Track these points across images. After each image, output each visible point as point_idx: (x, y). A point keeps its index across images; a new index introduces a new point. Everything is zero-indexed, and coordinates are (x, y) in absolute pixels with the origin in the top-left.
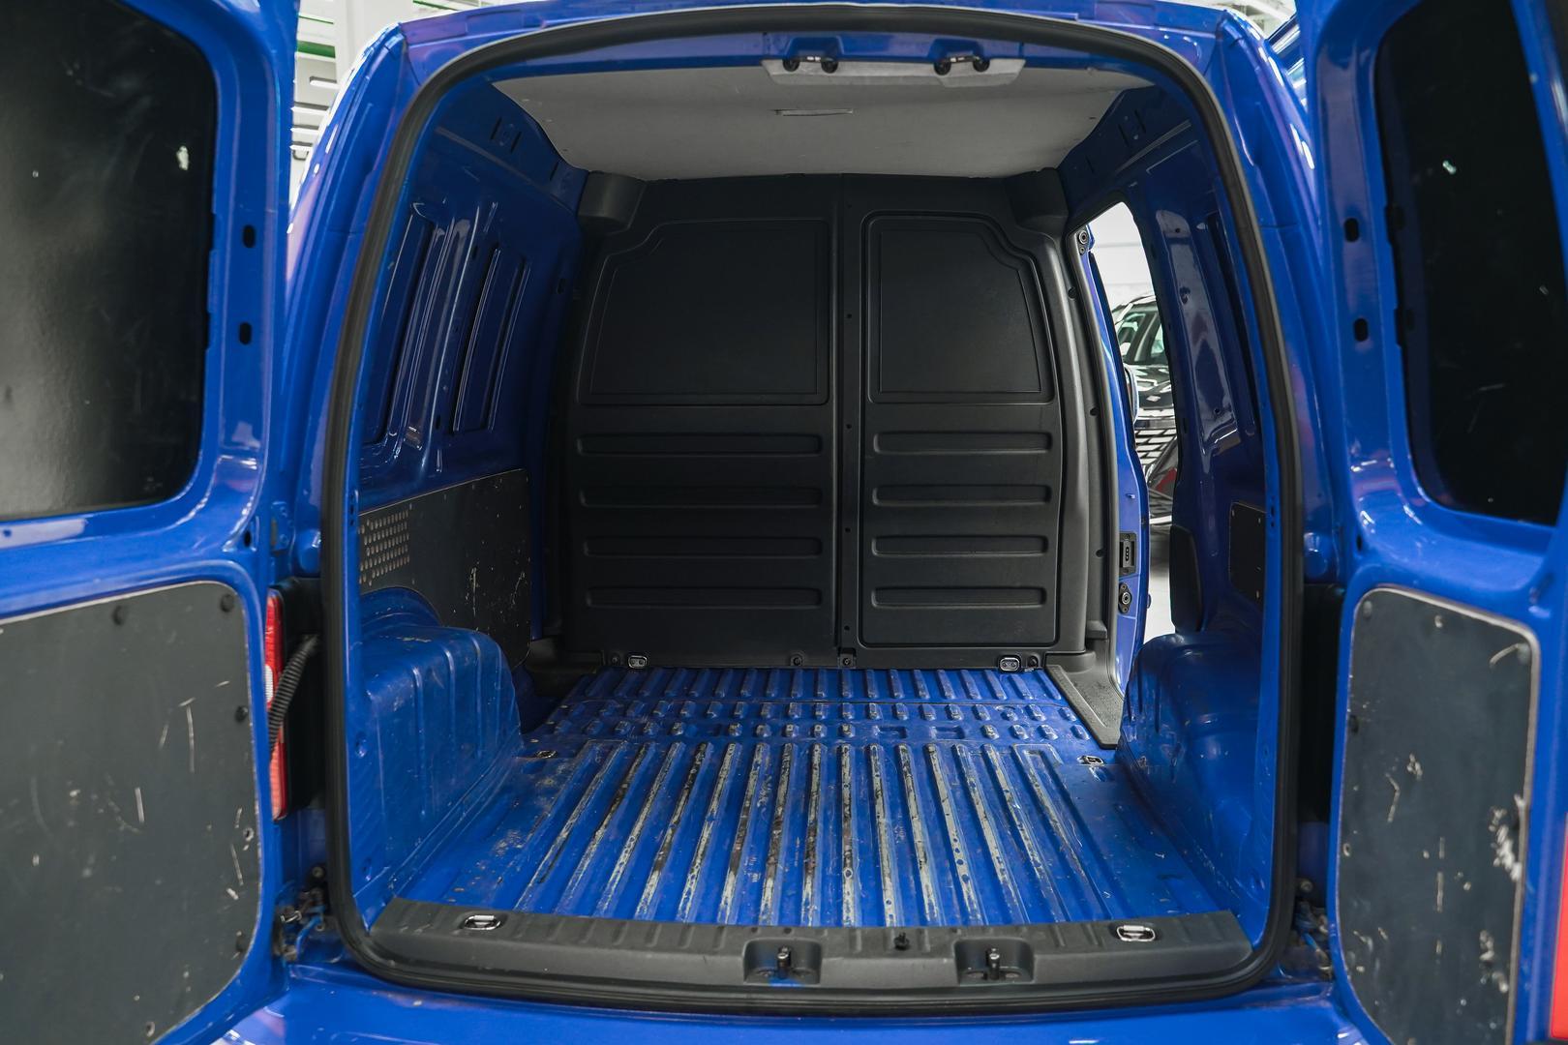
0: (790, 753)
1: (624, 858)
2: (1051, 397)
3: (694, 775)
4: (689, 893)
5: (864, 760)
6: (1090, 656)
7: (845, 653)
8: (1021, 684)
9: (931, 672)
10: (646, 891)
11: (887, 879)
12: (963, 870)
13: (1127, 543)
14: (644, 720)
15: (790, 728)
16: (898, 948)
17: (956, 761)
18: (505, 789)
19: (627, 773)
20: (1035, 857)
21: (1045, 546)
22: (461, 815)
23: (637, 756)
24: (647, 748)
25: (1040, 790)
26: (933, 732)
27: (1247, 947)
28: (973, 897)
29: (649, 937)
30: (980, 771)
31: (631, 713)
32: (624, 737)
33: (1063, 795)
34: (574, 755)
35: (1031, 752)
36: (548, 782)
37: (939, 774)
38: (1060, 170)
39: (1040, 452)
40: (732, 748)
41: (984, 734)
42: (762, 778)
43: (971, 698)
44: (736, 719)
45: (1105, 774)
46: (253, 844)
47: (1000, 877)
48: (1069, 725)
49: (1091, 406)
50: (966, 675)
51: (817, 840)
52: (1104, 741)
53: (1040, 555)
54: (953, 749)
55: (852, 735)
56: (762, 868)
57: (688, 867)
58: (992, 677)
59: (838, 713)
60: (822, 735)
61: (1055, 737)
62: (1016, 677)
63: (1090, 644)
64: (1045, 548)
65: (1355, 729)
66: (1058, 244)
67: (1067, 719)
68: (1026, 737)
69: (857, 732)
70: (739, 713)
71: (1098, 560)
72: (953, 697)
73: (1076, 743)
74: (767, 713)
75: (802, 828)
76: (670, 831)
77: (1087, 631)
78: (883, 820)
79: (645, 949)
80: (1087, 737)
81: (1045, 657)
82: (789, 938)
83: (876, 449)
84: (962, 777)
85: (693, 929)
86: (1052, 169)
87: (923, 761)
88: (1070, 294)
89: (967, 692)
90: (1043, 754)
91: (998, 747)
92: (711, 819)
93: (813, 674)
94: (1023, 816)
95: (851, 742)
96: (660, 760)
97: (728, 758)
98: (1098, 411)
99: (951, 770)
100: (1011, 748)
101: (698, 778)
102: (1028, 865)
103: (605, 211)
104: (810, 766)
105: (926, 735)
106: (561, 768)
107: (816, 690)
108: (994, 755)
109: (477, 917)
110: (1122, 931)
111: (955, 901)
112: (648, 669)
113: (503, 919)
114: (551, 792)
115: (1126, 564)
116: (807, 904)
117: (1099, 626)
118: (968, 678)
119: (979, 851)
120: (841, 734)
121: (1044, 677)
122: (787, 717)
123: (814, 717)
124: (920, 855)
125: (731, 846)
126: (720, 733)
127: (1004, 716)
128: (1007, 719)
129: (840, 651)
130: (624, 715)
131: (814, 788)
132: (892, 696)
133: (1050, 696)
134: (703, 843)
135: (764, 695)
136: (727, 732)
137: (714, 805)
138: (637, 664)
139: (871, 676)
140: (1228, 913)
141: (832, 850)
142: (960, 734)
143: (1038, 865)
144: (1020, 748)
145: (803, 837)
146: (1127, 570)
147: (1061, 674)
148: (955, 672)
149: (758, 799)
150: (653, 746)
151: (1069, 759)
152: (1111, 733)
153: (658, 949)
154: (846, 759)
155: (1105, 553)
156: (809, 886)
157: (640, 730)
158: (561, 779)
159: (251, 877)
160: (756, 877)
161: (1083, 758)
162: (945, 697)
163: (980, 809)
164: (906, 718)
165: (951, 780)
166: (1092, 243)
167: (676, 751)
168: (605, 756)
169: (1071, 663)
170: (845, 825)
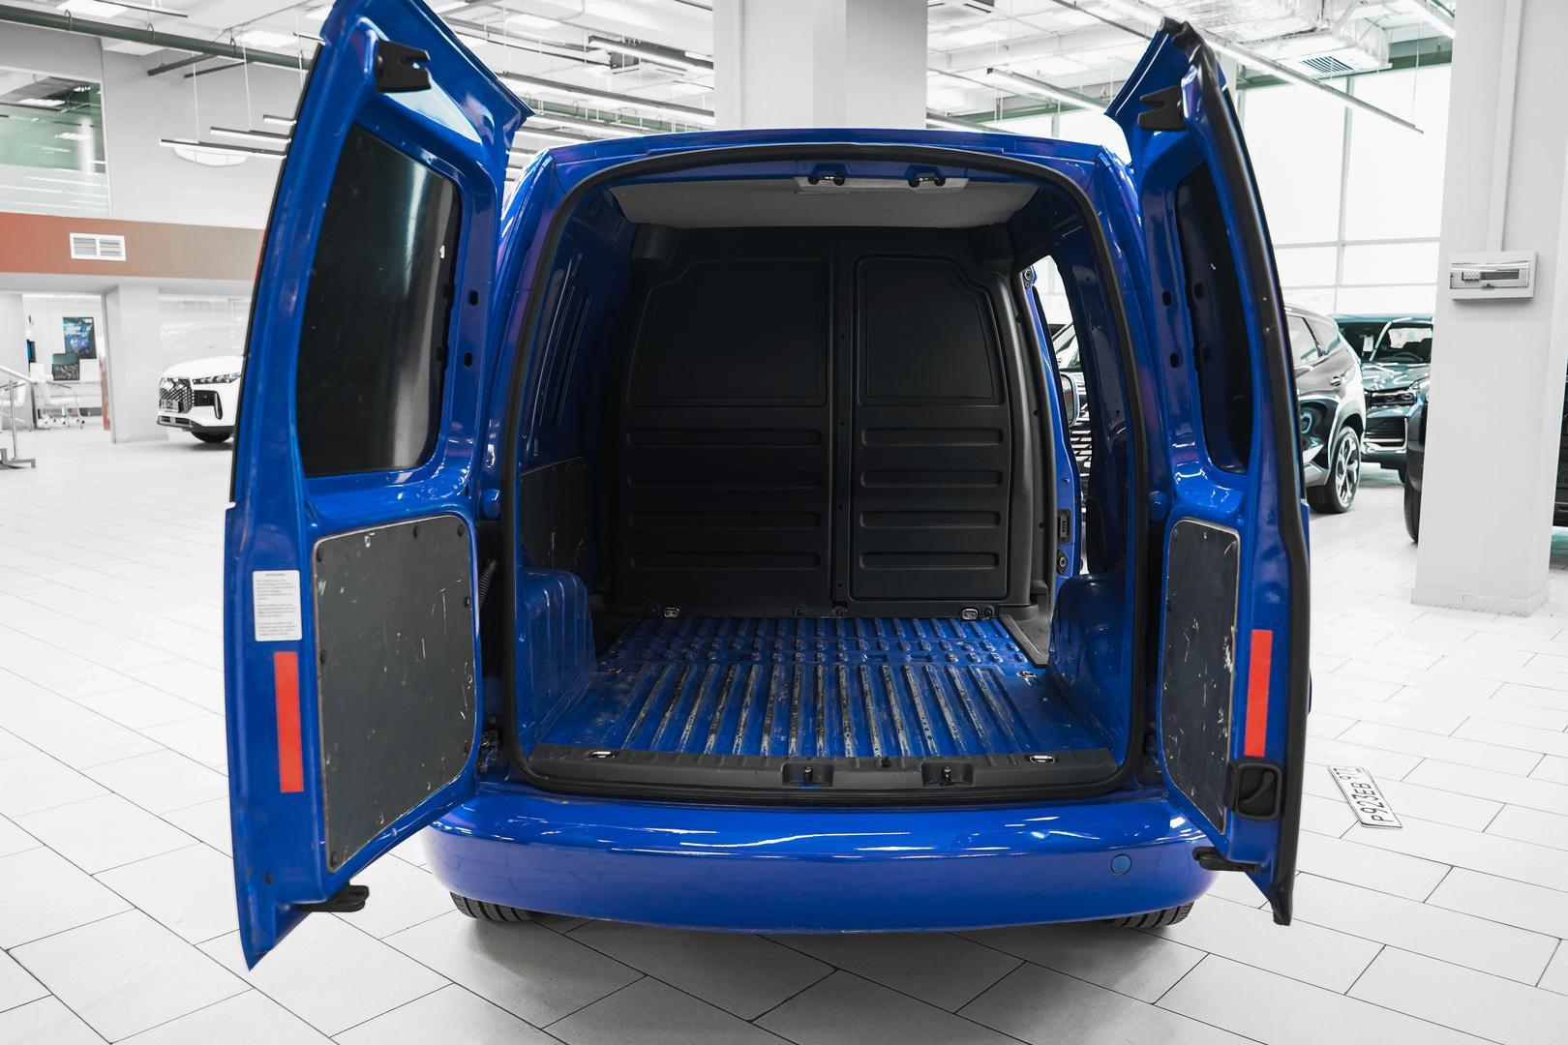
0: (800, 670)
1: (688, 727)
2: (1002, 400)
3: (730, 683)
4: (738, 745)
5: (856, 675)
6: (1034, 608)
7: (838, 605)
8: (978, 628)
9: (907, 621)
10: (708, 744)
11: (876, 738)
12: (928, 733)
13: (1063, 518)
14: (685, 650)
15: (798, 655)
16: (884, 766)
17: (925, 675)
18: (590, 691)
19: (679, 681)
20: (979, 726)
21: (998, 520)
22: (567, 702)
23: (685, 671)
24: (691, 667)
25: (986, 690)
26: (909, 658)
27: (1114, 766)
28: (934, 746)
29: (718, 760)
30: (942, 679)
31: (673, 646)
32: (672, 661)
33: (1003, 693)
34: (637, 671)
35: (982, 669)
36: (622, 686)
37: (912, 682)
38: (1007, 224)
39: (992, 444)
40: (755, 667)
41: (948, 659)
42: (780, 685)
43: (937, 636)
44: (756, 650)
45: (1035, 682)
46: (472, 685)
47: (954, 737)
48: (1013, 653)
49: (1034, 409)
50: (935, 622)
51: (824, 718)
52: (1038, 662)
53: (993, 527)
54: (924, 668)
55: (846, 660)
56: (787, 733)
57: (735, 732)
58: (955, 624)
59: (835, 647)
60: (823, 660)
61: (1002, 661)
62: (974, 624)
63: (1034, 599)
64: (998, 521)
65: (1169, 610)
66: (1007, 281)
67: (1013, 650)
68: (979, 661)
69: (850, 658)
70: (757, 646)
71: (1041, 531)
72: (924, 636)
73: (1016, 665)
74: (779, 645)
75: (813, 711)
76: (718, 714)
77: (1032, 587)
78: (871, 708)
79: (716, 767)
80: (1026, 660)
81: (998, 608)
82: (810, 762)
83: (864, 442)
84: (930, 684)
85: (746, 759)
86: (1001, 224)
87: (900, 675)
88: (1017, 319)
89: (935, 633)
90: (990, 670)
91: (957, 666)
92: (747, 707)
93: (813, 623)
94: (973, 705)
95: (846, 663)
96: (701, 676)
97: (753, 673)
98: (1039, 412)
99: (921, 680)
100: (967, 667)
101: (733, 684)
102: (975, 732)
103: (651, 253)
104: (816, 677)
105: (903, 660)
106: (630, 678)
107: (816, 631)
108: (953, 671)
109: (598, 753)
110: (1033, 759)
111: (923, 750)
112: (680, 618)
113: (617, 754)
114: (625, 692)
115: (1063, 535)
116: (820, 749)
117: (1041, 584)
118: (938, 625)
119: (940, 724)
120: (838, 659)
121: (997, 623)
122: (795, 649)
123: (816, 649)
124: (898, 726)
125: (764, 720)
126: (745, 659)
127: (963, 648)
128: (966, 650)
129: (835, 604)
130: (668, 647)
131: (820, 689)
132: (877, 636)
133: (1001, 636)
134: (743, 719)
135: (776, 635)
136: (750, 658)
137: (748, 699)
138: (671, 615)
139: (859, 623)
140: (1106, 750)
141: (836, 724)
142: (929, 659)
143: (980, 730)
144: (973, 668)
145: (814, 717)
146: (1063, 539)
147: (1010, 621)
148: (926, 620)
149: (779, 696)
150: (695, 668)
151: (1010, 673)
152: (1043, 658)
153: (724, 767)
154: (843, 674)
155: (1046, 525)
156: (821, 742)
157: (683, 657)
158: (632, 684)
159: (471, 707)
160: (783, 738)
161: (1021, 673)
162: (918, 637)
163: (942, 702)
164: (887, 649)
165: (921, 686)
166: (1035, 279)
167: (713, 669)
168: (660, 672)
169: (1019, 613)
170: (844, 710)
